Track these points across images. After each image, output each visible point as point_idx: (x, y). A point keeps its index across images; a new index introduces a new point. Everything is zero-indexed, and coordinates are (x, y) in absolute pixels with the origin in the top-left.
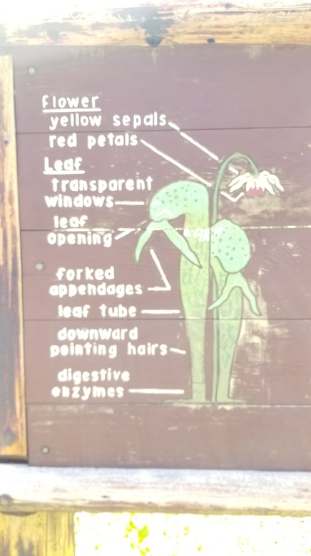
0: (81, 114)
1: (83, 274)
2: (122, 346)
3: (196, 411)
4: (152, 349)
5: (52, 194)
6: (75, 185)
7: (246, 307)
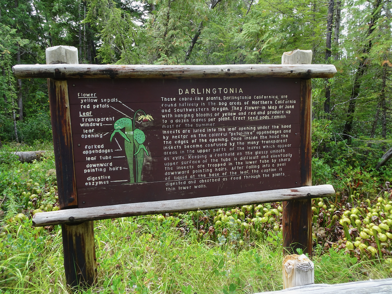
0: (91, 99)
1: (94, 147)
2: (107, 168)
3: (132, 185)
4: (117, 168)
5: (82, 123)
6: (89, 120)
7: (145, 154)
